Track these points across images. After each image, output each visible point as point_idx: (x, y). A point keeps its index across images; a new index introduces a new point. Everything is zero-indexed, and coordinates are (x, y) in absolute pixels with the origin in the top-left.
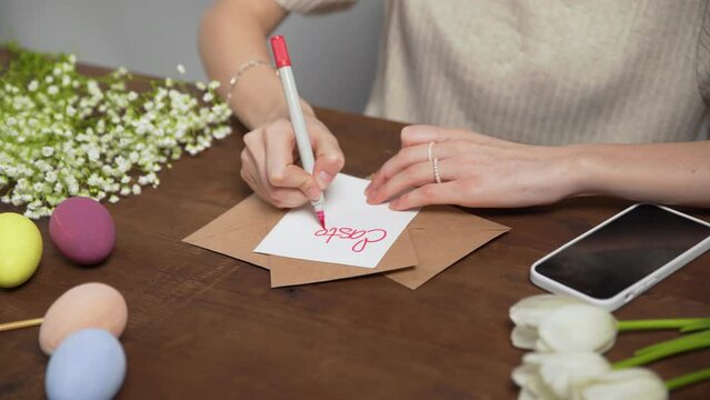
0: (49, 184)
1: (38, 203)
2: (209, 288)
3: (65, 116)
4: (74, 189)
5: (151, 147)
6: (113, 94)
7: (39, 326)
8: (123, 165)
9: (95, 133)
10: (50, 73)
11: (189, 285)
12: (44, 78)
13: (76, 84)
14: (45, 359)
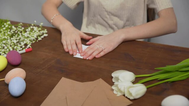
0: (5, 49)
1: (3, 54)
2: (43, 71)
3: (8, 34)
4: (11, 50)
5: (28, 40)
6: (18, 28)
8: (22, 44)
9: (15, 37)
10: (3, 25)
11: (39, 70)
12: (2, 26)
13: (10, 27)
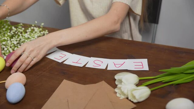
0: (5, 51)
2: (44, 73)
3: (8, 35)
6: (19, 29)
7: (5, 82)
9: (15, 38)
10: (3, 25)
11: (40, 72)
13: (9, 28)
14: (6, 90)
